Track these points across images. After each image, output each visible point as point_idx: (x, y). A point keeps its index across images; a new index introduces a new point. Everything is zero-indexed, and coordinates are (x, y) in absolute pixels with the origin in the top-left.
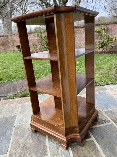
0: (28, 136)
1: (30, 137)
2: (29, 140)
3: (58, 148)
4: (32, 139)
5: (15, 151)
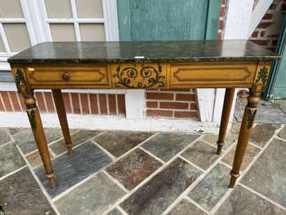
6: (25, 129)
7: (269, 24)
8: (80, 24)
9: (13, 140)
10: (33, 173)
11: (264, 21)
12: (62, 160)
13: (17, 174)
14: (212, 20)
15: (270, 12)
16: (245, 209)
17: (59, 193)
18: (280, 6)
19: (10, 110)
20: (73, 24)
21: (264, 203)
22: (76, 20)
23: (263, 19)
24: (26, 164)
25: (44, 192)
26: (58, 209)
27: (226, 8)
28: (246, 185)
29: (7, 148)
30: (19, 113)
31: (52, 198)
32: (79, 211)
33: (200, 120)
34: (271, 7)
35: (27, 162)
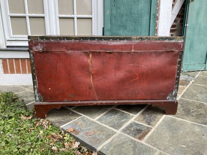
7: (175, 30)
8: (78, 18)
9: (28, 90)
11: (172, 29)
14: (153, 14)
15: (174, 24)
18: (179, 21)
20: (73, 18)
21: (197, 103)
22: (76, 16)
23: (172, 27)
27: (159, 9)
34: (175, 21)
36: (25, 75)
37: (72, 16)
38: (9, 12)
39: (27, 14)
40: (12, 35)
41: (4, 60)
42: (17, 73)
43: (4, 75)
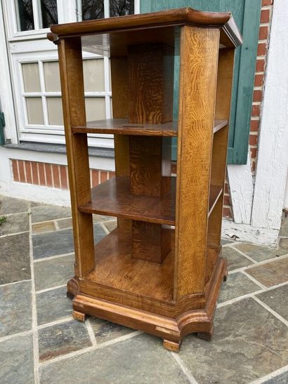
0: (228, 342)
1: (230, 338)
2: (237, 336)
3: (229, 287)
4: (233, 332)
5: (281, 353)
6: (45, 205)
9: (29, 211)
10: (30, 237)
12: (62, 233)
13: (17, 235)
14: (244, 88)
16: (243, 321)
17: (43, 257)
19: (36, 183)
20: (104, 97)
21: (276, 323)
24: (29, 229)
25: (31, 253)
26: (35, 268)
27: (265, 75)
28: (262, 300)
29: (21, 216)
30: (43, 187)
31: (34, 259)
32: (53, 274)
33: (234, 221)
35: (31, 228)
36: (36, 186)
37: (102, 94)
38: (23, 89)
39: (43, 93)
40: (27, 124)
41: (14, 161)
42: (28, 182)
43: (14, 182)
